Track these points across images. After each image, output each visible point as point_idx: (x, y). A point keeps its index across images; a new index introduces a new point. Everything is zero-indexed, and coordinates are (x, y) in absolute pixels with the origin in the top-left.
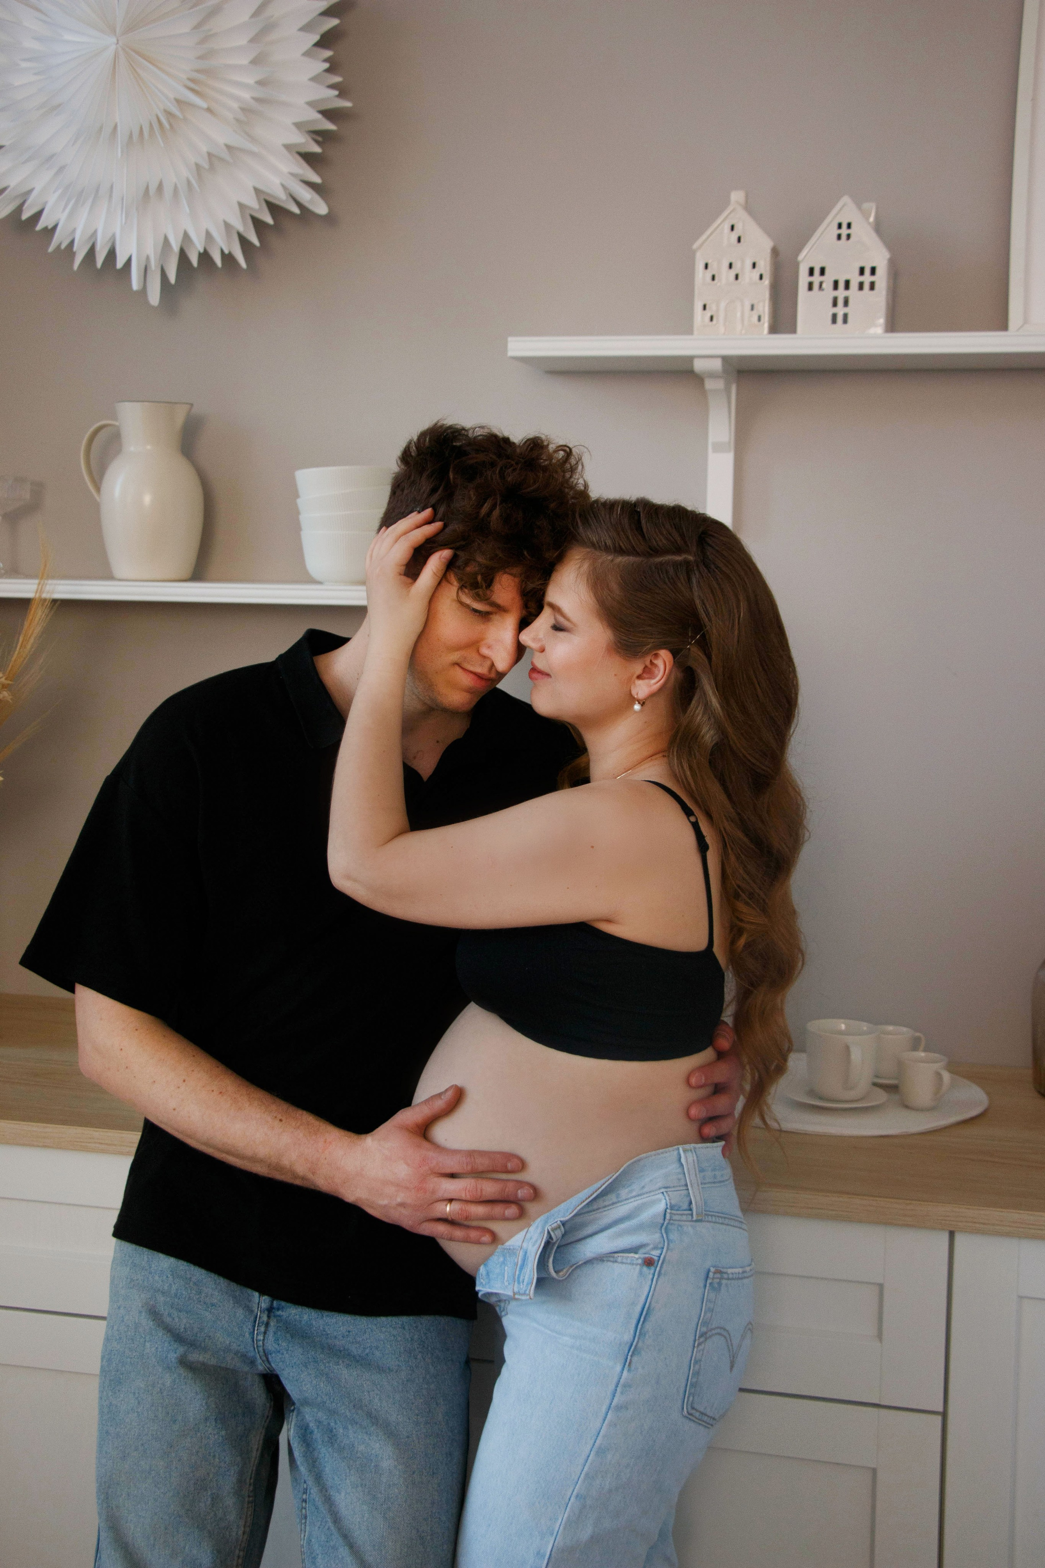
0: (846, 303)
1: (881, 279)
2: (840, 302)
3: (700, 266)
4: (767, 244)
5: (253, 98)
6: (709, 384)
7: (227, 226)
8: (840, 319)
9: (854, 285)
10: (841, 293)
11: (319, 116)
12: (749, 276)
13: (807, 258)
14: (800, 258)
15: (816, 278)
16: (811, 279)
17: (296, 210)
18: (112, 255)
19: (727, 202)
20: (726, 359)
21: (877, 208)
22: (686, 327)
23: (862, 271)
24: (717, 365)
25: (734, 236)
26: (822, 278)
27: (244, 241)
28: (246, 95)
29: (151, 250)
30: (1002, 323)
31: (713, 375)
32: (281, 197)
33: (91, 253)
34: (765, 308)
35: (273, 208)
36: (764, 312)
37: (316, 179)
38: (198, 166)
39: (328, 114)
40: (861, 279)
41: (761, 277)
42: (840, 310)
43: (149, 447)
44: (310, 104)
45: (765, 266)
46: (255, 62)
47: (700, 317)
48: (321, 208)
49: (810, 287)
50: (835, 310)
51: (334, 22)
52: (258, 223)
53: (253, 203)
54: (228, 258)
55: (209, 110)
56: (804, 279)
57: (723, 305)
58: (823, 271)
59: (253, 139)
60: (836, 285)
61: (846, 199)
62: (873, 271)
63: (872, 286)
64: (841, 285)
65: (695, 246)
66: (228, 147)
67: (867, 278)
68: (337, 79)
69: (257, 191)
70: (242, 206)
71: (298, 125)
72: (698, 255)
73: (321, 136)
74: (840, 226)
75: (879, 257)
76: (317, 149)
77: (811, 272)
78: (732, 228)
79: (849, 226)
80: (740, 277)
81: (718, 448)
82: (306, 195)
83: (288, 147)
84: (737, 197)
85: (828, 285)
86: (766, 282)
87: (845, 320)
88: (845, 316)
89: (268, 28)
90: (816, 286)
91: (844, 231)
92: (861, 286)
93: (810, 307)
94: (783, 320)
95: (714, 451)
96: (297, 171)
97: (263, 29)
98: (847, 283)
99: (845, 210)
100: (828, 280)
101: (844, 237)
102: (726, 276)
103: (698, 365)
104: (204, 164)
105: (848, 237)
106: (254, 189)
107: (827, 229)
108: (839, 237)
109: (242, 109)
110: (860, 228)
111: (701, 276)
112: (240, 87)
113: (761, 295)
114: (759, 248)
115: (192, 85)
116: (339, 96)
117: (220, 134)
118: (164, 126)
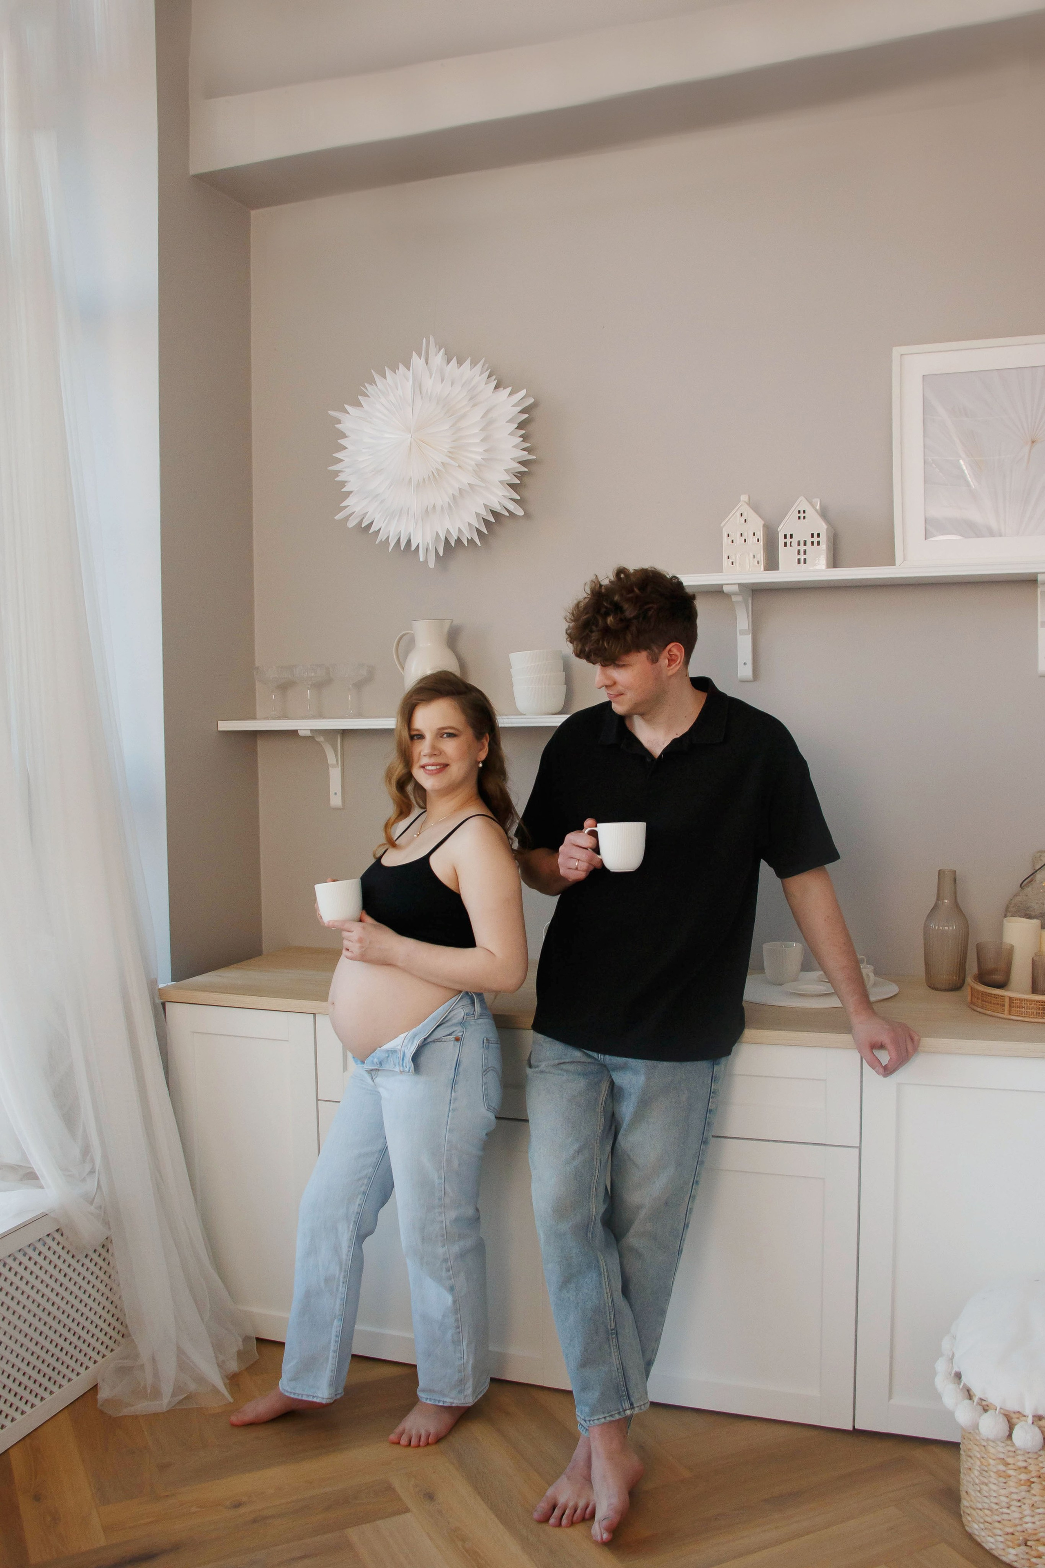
0: (805, 552)
1: (823, 539)
2: (802, 552)
3: (725, 535)
4: (761, 523)
5: (483, 459)
6: (734, 598)
7: (470, 525)
8: (802, 561)
9: (809, 543)
10: (802, 548)
11: (518, 465)
12: (752, 540)
13: (782, 530)
14: (779, 530)
15: (788, 540)
16: (785, 540)
17: (507, 514)
18: (409, 542)
19: (739, 501)
20: (739, 584)
21: (821, 501)
22: (719, 569)
23: (812, 536)
24: (736, 588)
25: (743, 519)
26: (791, 540)
27: (479, 531)
28: (479, 458)
29: (429, 539)
30: (891, 562)
31: (735, 594)
32: (498, 508)
33: (398, 542)
34: (761, 556)
35: (495, 514)
36: (760, 558)
37: (518, 497)
38: (454, 495)
39: (522, 463)
40: (812, 540)
41: (758, 540)
42: (802, 557)
43: (429, 644)
44: (513, 459)
45: (760, 534)
46: (482, 441)
47: (726, 563)
48: (520, 512)
49: (785, 544)
50: (799, 557)
51: (526, 416)
52: (486, 521)
53: (484, 513)
54: (471, 541)
55: (459, 466)
56: (781, 541)
57: (738, 558)
58: (791, 536)
59: (482, 480)
60: (799, 544)
61: (802, 498)
62: (819, 535)
63: (818, 543)
64: (802, 543)
65: (722, 525)
66: (469, 484)
67: (816, 539)
68: (527, 445)
69: (486, 505)
70: (477, 514)
71: (507, 471)
72: (724, 529)
73: (520, 475)
74: (799, 512)
75: (822, 527)
76: (518, 481)
77: (785, 537)
78: (742, 515)
79: (804, 512)
80: (747, 541)
81: (743, 633)
82: (512, 506)
83: (501, 482)
84: (744, 498)
85: (795, 544)
86: (761, 542)
87: (805, 562)
88: (805, 560)
89: (490, 422)
90: (788, 544)
91: (802, 515)
92: (812, 543)
93: (786, 555)
94: (772, 563)
95: (741, 634)
96: (507, 494)
97: (488, 424)
98: (805, 542)
99: (802, 503)
100: (794, 541)
101: (802, 518)
102: (739, 540)
103: (726, 589)
104: (457, 494)
105: (804, 518)
106: (484, 504)
107: (793, 514)
108: (799, 518)
109: (476, 464)
110: (811, 513)
111: (726, 541)
112: (475, 454)
113: (759, 550)
114: (756, 525)
115: (449, 454)
116: (528, 454)
117: (465, 478)
118: (436, 477)
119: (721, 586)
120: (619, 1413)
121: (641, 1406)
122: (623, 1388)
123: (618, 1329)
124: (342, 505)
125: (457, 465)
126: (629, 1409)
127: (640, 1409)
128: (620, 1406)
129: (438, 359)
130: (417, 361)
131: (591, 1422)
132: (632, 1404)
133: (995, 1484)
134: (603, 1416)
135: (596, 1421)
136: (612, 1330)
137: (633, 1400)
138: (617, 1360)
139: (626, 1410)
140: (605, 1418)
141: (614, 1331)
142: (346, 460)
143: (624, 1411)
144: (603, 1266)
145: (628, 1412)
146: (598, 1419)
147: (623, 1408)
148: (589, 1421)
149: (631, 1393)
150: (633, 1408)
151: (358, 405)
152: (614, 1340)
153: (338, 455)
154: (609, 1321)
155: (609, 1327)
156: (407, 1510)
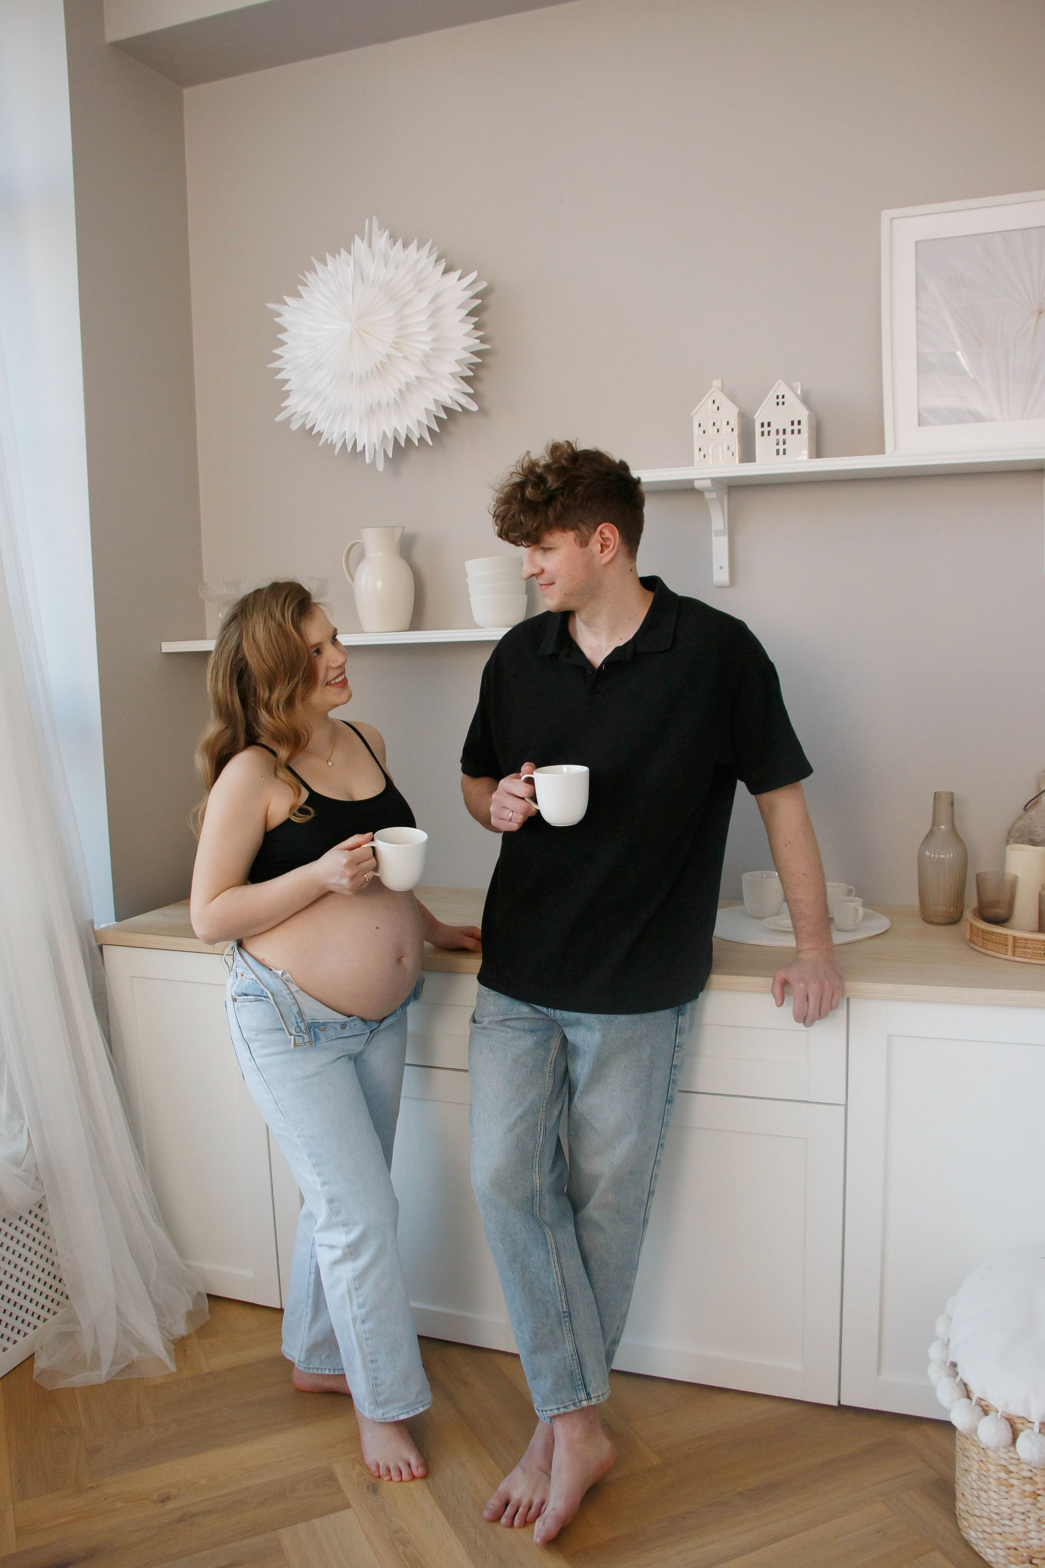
0: (784, 443)
1: (804, 427)
2: (781, 442)
3: (696, 425)
4: (735, 410)
5: (431, 349)
6: (708, 496)
7: (419, 423)
8: (781, 452)
9: (788, 432)
10: (781, 437)
11: (471, 355)
12: (726, 429)
13: (759, 418)
14: (755, 417)
15: (766, 429)
16: (763, 429)
17: (460, 410)
18: (355, 444)
19: (711, 386)
20: (713, 480)
21: (802, 385)
22: (690, 462)
23: (792, 423)
24: (708, 483)
25: (715, 407)
26: (769, 429)
27: (430, 429)
28: (426, 348)
29: (376, 439)
30: (880, 449)
31: (709, 490)
32: (449, 403)
33: (344, 445)
34: (736, 448)
35: (446, 409)
36: (735, 449)
37: (471, 391)
38: (400, 390)
39: (476, 353)
40: (793, 428)
41: (732, 430)
42: (781, 447)
43: (380, 554)
44: (465, 349)
45: (734, 423)
46: (430, 329)
47: (697, 456)
48: (474, 408)
49: (762, 434)
50: (778, 447)
51: (479, 301)
52: (438, 419)
53: (433, 407)
54: (421, 439)
55: (404, 357)
56: (758, 430)
57: (710, 450)
58: (769, 424)
59: (430, 372)
60: (778, 432)
61: (780, 381)
62: (799, 423)
63: (799, 431)
64: (781, 432)
65: (692, 414)
66: (417, 377)
67: (796, 427)
68: (481, 333)
69: (436, 401)
70: (427, 411)
71: (458, 362)
72: (694, 419)
73: (474, 367)
74: (778, 397)
75: (803, 414)
76: (471, 374)
77: (763, 425)
78: (714, 402)
79: (783, 397)
80: (720, 431)
81: (718, 534)
82: (463, 400)
83: (452, 374)
84: (717, 383)
85: (773, 433)
86: (736, 432)
87: (784, 453)
88: (784, 451)
89: (438, 309)
90: (766, 433)
91: (781, 400)
92: (793, 432)
93: (763, 446)
94: (748, 454)
95: (716, 535)
96: (459, 387)
97: (436, 310)
98: (784, 431)
99: (781, 388)
100: (773, 429)
101: (780, 403)
102: (711, 430)
103: (697, 485)
104: (403, 388)
105: (783, 403)
106: (434, 400)
107: (771, 400)
108: (778, 404)
109: (424, 356)
110: (790, 398)
111: (697, 431)
112: (422, 343)
113: (733, 441)
114: (730, 412)
115: (395, 346)
116: (481, 342)
117: (412, 371)
118: (381, 369)
119: (692, 481)
120: (574, 1404)
121: (599, 1396)
122: (578, 1377)
123: (572, 1312)
124: (283, 405)
125: (402, 356)
126: (585, 1400)
127: (598, 1400)
128: (575, 1397)
129: (382, 241)
130: (359, 245)
131: (544, 1413)
132: (588, 1394)
133: (995, 1492)
134: (556, 1407)
135: (549, 1412)
136: (564, 1312)
137: (590, 1390)
138: (571, 1346)
139: (582, 1401)
140: (558, 1409)
141: (566, 1314)
142: (287, 356)
143: (580, 1402)
144: (551, 1243)
145: (584, 1403)
146: (551, 1410)
147: (578, 1399)
148: (542, 1411)
149: (587, 1383)
150: (591, 1399)
151: (299, 295)
152: (567, 1324)
153: (277, 351)
154: (559, 1303)
155: (561, 1309)
156: (348, 1506)
